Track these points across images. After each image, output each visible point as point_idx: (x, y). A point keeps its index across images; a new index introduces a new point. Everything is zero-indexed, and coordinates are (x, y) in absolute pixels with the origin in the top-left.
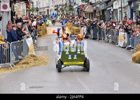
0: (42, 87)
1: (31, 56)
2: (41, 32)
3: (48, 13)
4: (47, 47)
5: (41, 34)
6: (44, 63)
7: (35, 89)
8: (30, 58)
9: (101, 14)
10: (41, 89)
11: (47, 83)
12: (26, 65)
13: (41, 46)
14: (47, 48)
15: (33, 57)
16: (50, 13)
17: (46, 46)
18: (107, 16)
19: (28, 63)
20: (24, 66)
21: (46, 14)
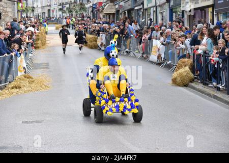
0: (41, 122)
1: (25, 77)
2: (38, 42)
3: (49, 15)
4: (47, 64)
5: (39, 45)
6: (43, 86)
7: (30, 124)
8: (23, 80)
9: (127, 16)
10: (40, 124)
11: (47, 115)
12: (18, 90)
13: (39, 62)
14: (48, 66)
15: (28, 78)
16: (53, 15)
17: (47, 62)
18: (135, 18)
19: (20, 88)
20: (15, 91)
21: (47, 15)
